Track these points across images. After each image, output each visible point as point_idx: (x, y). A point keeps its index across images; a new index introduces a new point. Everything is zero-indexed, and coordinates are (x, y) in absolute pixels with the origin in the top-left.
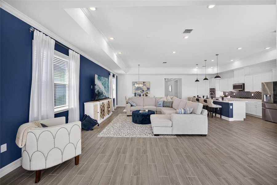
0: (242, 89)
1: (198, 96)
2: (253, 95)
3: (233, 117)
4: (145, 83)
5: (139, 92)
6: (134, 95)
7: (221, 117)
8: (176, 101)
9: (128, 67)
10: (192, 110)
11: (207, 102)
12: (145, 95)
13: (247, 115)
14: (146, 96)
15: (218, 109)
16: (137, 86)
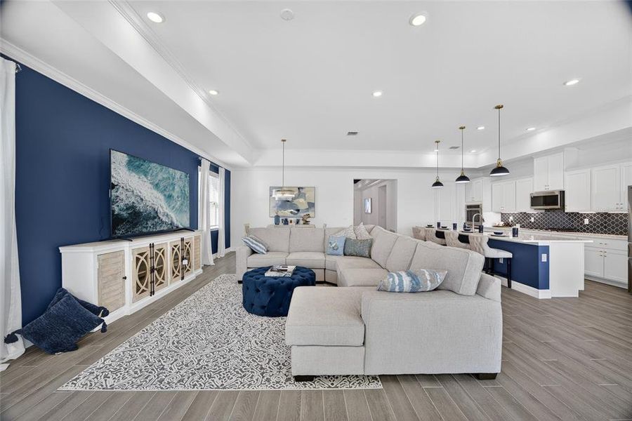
0: (559, 206)
1: (439, 224)
2: (586, 221)
3: (548, 289)
4: (302, 191)
5: (287, 213)
6: (272, 221)
7: (510, 286)
8: (382, 240)
9: (256, 147)
10: (443, 278)
11: (469, 243)
12: (301, 222)
13: (589, 281)
14: (304, 224)
15: (501, 261)
16: (277, 196)
